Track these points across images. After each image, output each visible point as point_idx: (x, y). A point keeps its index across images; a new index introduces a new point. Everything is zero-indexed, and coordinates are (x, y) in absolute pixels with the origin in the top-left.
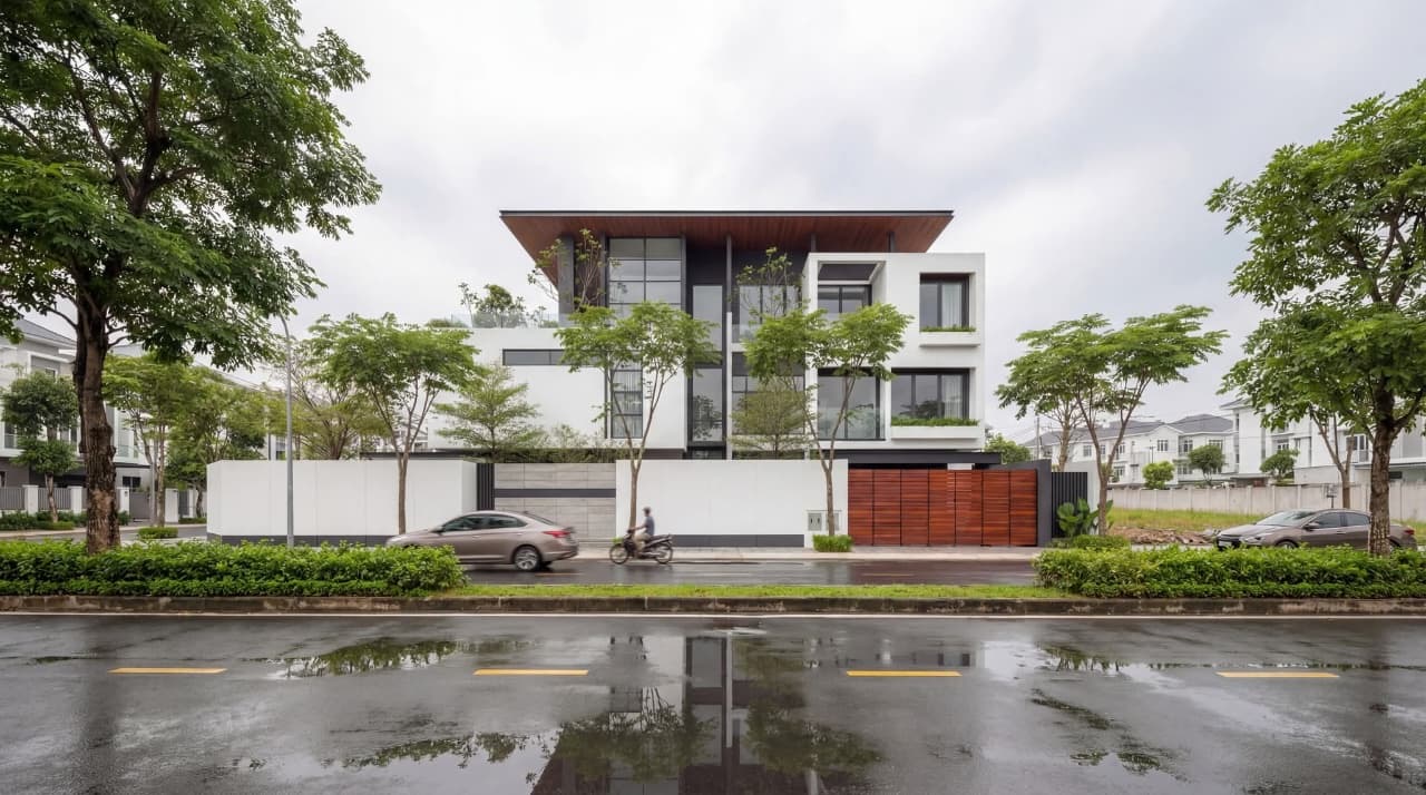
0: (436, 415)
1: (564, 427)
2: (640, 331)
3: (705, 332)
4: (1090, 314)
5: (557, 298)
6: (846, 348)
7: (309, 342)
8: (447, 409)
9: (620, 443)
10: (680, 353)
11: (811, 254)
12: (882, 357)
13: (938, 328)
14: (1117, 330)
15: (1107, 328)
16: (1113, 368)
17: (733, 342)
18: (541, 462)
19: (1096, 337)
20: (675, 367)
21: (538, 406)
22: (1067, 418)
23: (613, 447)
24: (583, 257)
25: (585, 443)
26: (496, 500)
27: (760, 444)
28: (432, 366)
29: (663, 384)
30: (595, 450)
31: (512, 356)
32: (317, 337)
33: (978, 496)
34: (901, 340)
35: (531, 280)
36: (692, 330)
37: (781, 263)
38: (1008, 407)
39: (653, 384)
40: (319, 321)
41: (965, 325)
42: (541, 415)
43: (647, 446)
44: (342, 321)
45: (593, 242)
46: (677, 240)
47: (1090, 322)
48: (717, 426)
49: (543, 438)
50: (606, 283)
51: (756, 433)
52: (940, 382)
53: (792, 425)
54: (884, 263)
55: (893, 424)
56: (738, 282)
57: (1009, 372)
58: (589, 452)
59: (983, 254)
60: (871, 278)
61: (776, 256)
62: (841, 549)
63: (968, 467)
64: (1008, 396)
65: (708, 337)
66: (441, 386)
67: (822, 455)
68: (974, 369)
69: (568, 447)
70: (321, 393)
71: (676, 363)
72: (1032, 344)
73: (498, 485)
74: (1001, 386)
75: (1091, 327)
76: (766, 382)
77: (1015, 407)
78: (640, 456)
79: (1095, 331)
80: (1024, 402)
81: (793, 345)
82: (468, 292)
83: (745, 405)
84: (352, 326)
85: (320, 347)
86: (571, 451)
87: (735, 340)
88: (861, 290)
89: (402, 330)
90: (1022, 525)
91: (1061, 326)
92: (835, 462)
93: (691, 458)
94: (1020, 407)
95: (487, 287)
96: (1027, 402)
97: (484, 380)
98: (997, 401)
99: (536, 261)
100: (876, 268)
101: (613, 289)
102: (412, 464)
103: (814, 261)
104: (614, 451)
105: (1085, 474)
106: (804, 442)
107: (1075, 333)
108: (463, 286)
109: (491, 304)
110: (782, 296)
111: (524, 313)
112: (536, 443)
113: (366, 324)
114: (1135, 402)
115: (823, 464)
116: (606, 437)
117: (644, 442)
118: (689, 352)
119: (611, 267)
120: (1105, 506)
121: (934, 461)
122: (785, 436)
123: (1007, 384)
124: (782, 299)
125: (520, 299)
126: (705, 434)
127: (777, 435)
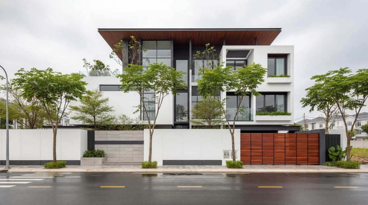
0: (71, 111)
1: (123, 116)
2: (154, 76)
3: (181, 76)
4: (343, 68)
5: (122, 64)
6: (239, 83)
7: (16, 80)
8: (76, 109)
9: (146, 122)
10: (170, 85)
11: (223, 46)
12: (255, 86)
13: (275, 76)
14: (355, 74)
15: (350, 73)
16: (352, 91)
17: (192, 82)
18: (114, 130)
19: (345, 77)
20: (168, 91)
21: (112, 107)
22: (328, 112)
23: (143, 124)
24: (131, 47)
25: (132, 122)
26: (95, 145)
27: (203, 123)
28: (67, 90)
29: (163, 98)
30: (137, 125)
31: (103, 87)
32: (19, 78)
33: (294, 144)
34: (263, 79)
35: (111, 57)
36: (175, 76)
37: (212, 50)
38: (306, 107)
39: (159, 98)
40: (19, 71)
41: (286, 75)
42: (114, 111)
43: (156, 123)
44: (29, 71)
45: (136, 41)
46: (170, 42)
47: (343, 71)
48: (185, 116)
49: (115, 120)
50: (141, 58)
51: (201, 118)
52: (275, 97)
53: (216, 115)
54: (253, 50)
55: (256, 115)
56: (194, 58)
57: (306, 93)
58: (134, 126)
59: (294, 46)
60: (247, 57)
61: (209, 47)
62: (239, 167)
63: (286, 132)
64: (306, 102)
65: (182, 78)
66: (71, 98)
67: (230, 127)
68: (289, 92)
69: (126, 124)
70: (25, 102)
71: (169, 89)
72: (316, 81)
73: (96, 139)
74: (303, 99)
75: (343, 73)
76: (206, 97)
77: (309, 107)
78: (153, 127)
79: (345, 75)
80: (313, 105)
81: (217, 81)
82: (86, 62)
83: (197, 107)
84: (33, 73)
85: (21, 81)
86: (126, 125)
87: (193, 81)
88: (243, 62)
89: (54, 75)
90: (313, 156)
91: (329, 73)
92: (235, 130)
93: (175, 128)
94: (311, 107)
95: (95, 61)
96: (314, 105)
97: (91, 97)
98: (301, 104)
99: (113, 49)
100: (250, 52)
101: (144, 61)
102: (59, 131)
103: (225, 49)
104: (143, 125)
105: (339, 135)
106: (220, 122)
107: (337, 75)
108: (84, 60)
109: (96, 68)
110: (212, 63)
111: (109, 71)
112: (112, 122)
113: (39, 72)
114: (362, 105)
115: (230, 131)
116: (141, 120)
117: (155, 122)
118: (174, 85)
119: (143, 52)
120: (349, 148)
121: (272, 129)
122: (213, 120)
123: (305, 98)
124: (211, 64)
125: (108, 66)
126: (181, 119)
127: (210, 120)
